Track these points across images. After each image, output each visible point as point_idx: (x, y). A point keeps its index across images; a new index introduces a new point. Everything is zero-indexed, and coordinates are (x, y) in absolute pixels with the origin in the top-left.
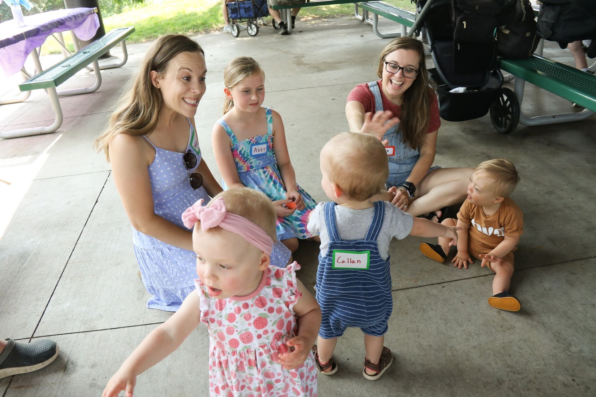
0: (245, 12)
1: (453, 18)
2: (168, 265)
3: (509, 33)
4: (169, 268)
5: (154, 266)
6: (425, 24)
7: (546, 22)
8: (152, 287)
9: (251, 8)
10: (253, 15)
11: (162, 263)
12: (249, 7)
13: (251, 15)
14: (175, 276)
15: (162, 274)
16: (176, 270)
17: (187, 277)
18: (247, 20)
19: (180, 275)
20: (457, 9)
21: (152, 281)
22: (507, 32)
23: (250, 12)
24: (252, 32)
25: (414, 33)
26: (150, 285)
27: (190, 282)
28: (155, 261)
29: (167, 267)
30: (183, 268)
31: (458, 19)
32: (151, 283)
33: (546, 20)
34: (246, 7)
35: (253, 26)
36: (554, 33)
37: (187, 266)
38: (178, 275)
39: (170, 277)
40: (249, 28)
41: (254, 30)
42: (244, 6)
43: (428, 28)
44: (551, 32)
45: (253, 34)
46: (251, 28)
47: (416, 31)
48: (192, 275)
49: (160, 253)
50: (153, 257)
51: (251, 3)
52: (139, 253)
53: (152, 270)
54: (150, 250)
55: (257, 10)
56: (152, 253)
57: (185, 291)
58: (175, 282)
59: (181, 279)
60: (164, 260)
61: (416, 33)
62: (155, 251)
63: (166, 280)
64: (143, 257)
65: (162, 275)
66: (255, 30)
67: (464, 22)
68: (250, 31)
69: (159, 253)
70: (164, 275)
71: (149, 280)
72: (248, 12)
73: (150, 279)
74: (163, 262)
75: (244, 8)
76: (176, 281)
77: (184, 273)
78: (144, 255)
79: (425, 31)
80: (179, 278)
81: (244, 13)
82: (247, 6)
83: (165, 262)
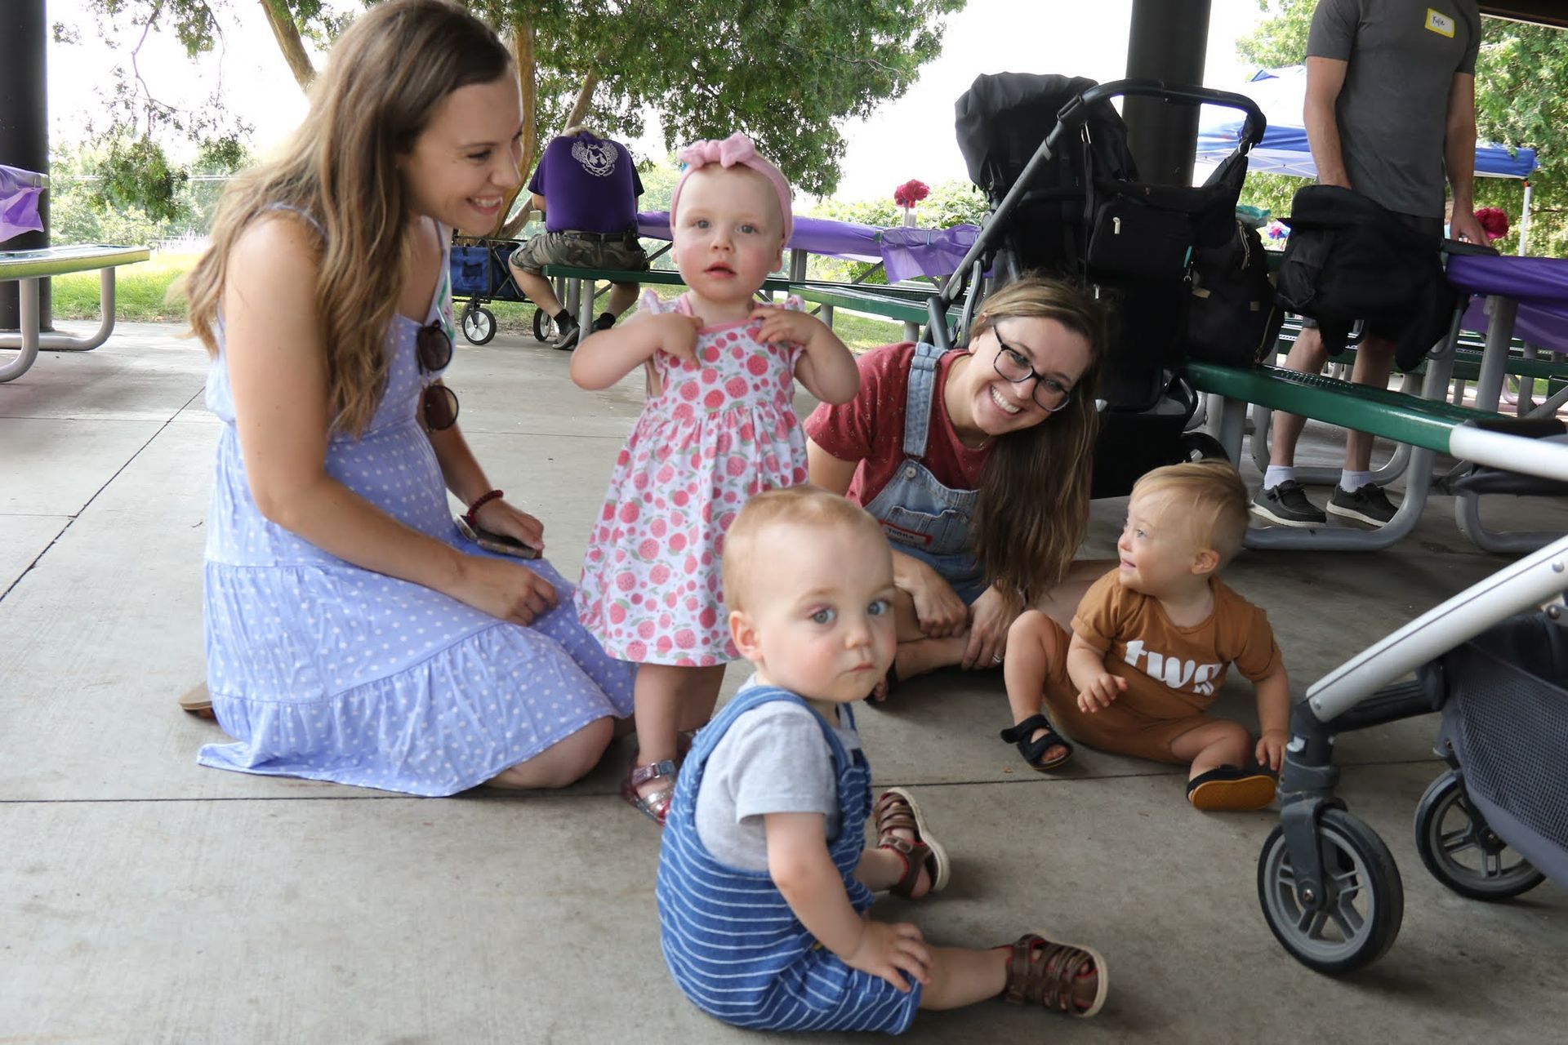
0: (466, 275)
1: (1088, 213)
2: (312, 616)
3: (1210, 296)
4: (316, 625)
5: (267, 620)
6: (1007, 241)
7: (1301, 264)
8: (243, 700)
9: (483, 267)
10: (485, 286)
11: (296, 610)
12: (479, 265)
13: (480, 287)
14: (330, 650)
15: (291, 644)
16: (336, 630)
17: (368, 653)
18: (469, 299)
19: (349, 644)
20: (1097, 187)
21: (250, 681)
22: (1205, 294)
23: (478, 278)
24: (475, 333)
25: (977, 263)
26: (240, 694)
27: (375, 668)
28: (273, 605)
29: (311, 621)
30: (359, 623)
31: (1103, 208)
32: (243, 687)
33: (1301, 260)
34: (469, 264)
35: (482, 317)
36: (1319, 294)
37: (372, 618)
38: (343, 645)
39: (316, 652)
40: (470, 319)
41: (483, 327)
42: (465, 258)
43: (1014, 250)
44: (1314, 292)
45: (480, 337)
46: (475, 322)
47: (984, 258)
48: (386, 646)
49: (294, 578)
50: (268, 591)
51: (486, 252)
52: (222, 585)
53: (257, 637)
54: (264, 571)
55: (498, 275)
56: (267, 579)
57: (355, 700)
58: (326, 670)
59: (350, 660)
60: (303, 600)
61: (982, 262)
62: (278, 574)
63: (298, 665)
64: (235, 595)
65: (290, 650)
66: (487, 327)
67: (1116, 219)
68: (471, 330)
69: (290, 577)
70: (298, 648)
71: (238, 679)
72: (473, 278)
73: (243, 676)
74: (299, 608)
75: (465, 264)
76: (332, 666)
77: (361, 638)
78: (241, 586)
79: (1006, 257)
80: (344, 658)
81: (462, 278)
82: (472, 260)
83: (304, 606)
